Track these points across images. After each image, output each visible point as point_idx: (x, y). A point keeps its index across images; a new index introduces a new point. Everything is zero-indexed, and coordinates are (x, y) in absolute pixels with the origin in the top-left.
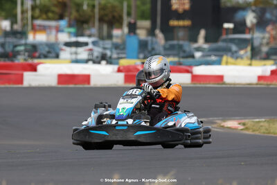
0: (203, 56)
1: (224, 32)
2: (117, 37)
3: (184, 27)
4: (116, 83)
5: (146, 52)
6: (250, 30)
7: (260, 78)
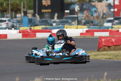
0: (56, 25)
1: (65, 14)
2: (19, 17)
3: (48, 12)
4: (18, 38)
5: (32, 24)
6: (77, 13)
7: (81, 34)
